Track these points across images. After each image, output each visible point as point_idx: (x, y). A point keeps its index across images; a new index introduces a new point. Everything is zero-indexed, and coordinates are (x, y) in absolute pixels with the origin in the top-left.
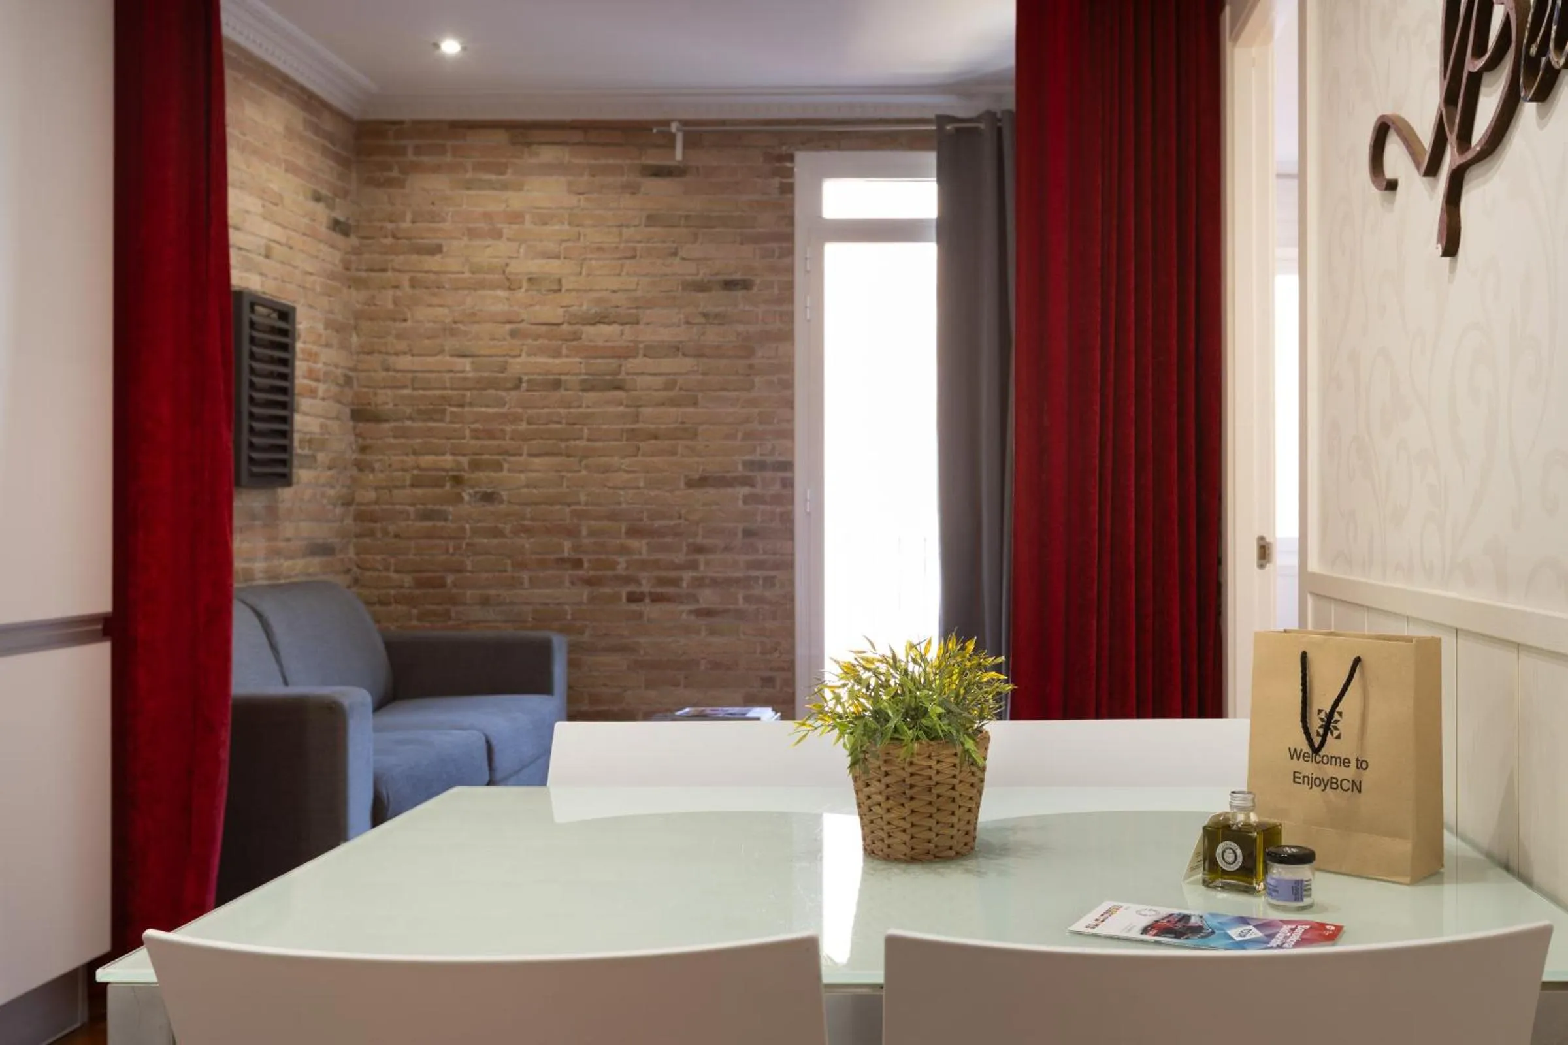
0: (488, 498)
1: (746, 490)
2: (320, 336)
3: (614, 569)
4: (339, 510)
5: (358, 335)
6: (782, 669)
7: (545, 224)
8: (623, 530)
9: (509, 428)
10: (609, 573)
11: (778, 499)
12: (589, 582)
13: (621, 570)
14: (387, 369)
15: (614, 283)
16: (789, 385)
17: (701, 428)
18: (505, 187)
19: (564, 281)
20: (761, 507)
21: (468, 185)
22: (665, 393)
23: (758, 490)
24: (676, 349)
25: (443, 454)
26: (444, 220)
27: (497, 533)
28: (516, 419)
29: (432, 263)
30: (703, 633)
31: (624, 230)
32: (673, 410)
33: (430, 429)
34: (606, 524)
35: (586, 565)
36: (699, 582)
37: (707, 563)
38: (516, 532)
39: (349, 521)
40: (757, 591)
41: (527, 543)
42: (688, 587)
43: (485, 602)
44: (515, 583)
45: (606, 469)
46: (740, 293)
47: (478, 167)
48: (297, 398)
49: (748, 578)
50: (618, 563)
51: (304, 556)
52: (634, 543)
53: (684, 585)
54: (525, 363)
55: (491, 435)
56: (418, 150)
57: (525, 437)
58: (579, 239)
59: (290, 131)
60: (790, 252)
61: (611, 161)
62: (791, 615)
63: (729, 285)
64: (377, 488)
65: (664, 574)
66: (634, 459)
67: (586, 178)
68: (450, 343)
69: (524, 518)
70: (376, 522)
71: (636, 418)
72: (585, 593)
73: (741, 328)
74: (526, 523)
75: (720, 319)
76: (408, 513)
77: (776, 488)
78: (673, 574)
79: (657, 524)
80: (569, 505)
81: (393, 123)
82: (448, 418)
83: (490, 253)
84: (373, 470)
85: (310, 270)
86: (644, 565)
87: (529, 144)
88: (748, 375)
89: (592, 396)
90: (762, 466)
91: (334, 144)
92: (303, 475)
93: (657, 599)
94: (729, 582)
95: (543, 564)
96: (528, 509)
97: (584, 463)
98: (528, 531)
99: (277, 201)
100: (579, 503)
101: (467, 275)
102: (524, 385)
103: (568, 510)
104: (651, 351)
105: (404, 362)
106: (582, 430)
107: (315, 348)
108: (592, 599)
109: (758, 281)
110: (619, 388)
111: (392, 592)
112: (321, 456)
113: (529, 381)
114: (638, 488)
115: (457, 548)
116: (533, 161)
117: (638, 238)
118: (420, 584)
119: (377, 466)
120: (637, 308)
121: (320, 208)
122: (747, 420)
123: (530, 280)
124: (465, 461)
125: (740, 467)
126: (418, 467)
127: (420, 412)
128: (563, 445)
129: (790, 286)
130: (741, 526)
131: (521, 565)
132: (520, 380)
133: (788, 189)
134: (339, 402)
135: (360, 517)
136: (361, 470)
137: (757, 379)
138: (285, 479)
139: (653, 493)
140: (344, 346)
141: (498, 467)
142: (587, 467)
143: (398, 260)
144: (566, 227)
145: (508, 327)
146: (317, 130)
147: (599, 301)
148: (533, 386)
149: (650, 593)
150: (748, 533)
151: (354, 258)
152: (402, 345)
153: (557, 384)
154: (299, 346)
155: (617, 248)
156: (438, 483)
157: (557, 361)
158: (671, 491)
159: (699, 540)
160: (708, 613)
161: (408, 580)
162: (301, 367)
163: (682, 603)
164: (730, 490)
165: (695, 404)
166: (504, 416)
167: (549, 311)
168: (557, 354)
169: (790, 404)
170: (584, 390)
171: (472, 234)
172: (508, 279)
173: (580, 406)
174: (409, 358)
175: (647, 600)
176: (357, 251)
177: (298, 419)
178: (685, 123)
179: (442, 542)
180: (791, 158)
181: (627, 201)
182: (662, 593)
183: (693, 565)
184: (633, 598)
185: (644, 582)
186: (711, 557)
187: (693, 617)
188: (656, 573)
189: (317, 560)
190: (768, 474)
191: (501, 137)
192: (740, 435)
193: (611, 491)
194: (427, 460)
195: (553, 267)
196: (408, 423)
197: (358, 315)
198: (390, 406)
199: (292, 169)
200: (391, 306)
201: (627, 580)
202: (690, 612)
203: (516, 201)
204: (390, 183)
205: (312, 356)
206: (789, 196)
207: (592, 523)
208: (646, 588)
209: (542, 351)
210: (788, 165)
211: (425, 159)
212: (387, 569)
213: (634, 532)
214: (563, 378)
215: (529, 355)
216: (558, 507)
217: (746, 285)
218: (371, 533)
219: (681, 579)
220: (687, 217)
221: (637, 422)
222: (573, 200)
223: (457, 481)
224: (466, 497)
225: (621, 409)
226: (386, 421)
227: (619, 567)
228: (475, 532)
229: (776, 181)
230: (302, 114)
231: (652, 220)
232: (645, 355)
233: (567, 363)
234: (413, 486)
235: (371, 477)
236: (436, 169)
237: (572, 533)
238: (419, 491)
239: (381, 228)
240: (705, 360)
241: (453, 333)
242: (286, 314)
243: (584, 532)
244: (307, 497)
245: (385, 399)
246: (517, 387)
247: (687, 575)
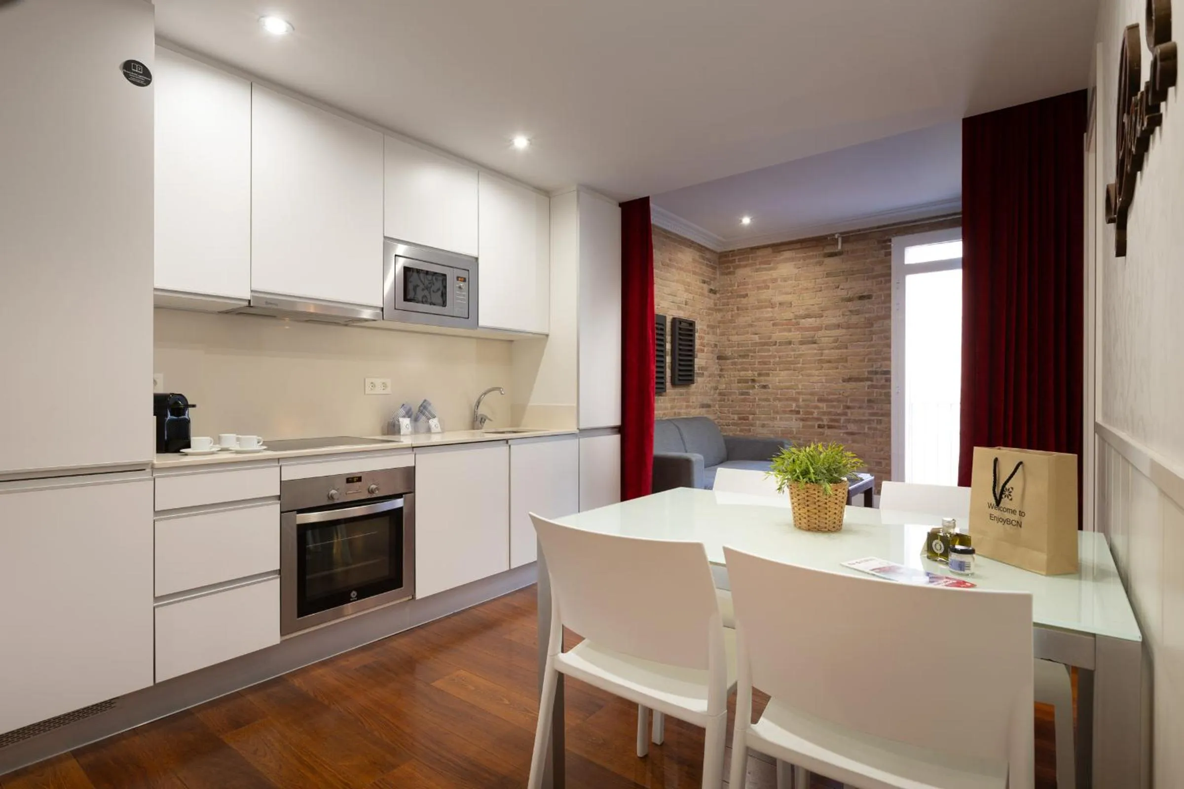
0: (764, 387)
1: (869, 383)
2: (705, 330)
3: (812, 414)
4: (712, 392)
5: (719, 329)
6: (884, 459)
7: (785, 281)
8: (816, 399)
9: (772, 361)
10: (811, 416)
11: (883, 387)
12: (803, 420)
13: (815, 415)
14: (729, 341)
15: (812, 302)
16: (888, 338)
17: (849, 358)
18: (770, 269)
19: (793, 303)
20: (876, 390)
21: (757, 270)
22: (834, 344)
23: (874, 383)
24: (838, 326)
25: (748, 371)
26: (748, 285)
27: (767, 400)
28: (775, 357)
29: (744, 301)
30: (850, 442)
31: (817, 280)
32: (837, 351)
33: (743, 362)
34: (809, 397)
35: (801, 413)
36: (848, 421)
37: (852, 414)
38: (775, 400)
39: (716, 396)
40: (874, 425)
41: (778, 404)
42: (843, 423)
43: (763, 426)
44: (774, 419)
45: (810, 375)
46: (866, 301)
47: (761, 263)
48: (696, 353)
49: (869, 420)
50: (814, 412)
51: (700, 408)
52: (820, 405)
53: (842, 421)
54: (779, 335)
55: (765, 363)
56: (740, 260)
57: (779, 363)
58: (798, 286)
59: (694, 260)
60: (890, 281)
61: (811, 253)
62: (889, 436)
63: (861, 298)
64: (726, 384)
65: (833, 417)
66: (820, 371)
67: (802, 261)
68: (750, 330)
69: (777, 394)
70: (725, 396)
71: (822, 354)
72: (801, 424)
73: (867, 315)
74: (779, 396)
75: (857, 312)
76: (736, 393)
77: (883, 382)
78: (838, 417)
79: (831, 397)
80: (795, 389)
81: (731, 251)
82: (750, 358)
83: (765, 295)
84: (724, 377)
85: (701, 308)
86: (824, 413)
87: (779, 252)
88: (870, 334)
89: (804, 347)
90: (876, 373)
91: (710, 262)
92: (699, 380)
93: (830, 427)
94: (861, 421)
95: (785, 412)
96: (779, 392)
97: (801, 373)
98: (780, 400)
99: (689, 284)
100: (799, 389)
101: (757, 304)
102: (778, 344)
103: (794, 391)
104: (827, 328)
105: (735, 338)
106: (799, 360)
107: (703, 335)
108: (804, 427)
109: (875, 294)
110: (815, 343)
111: (731, 422)
112: (705, 373)
113: (779, 342)
114: (822, 382)
115: (753, 405)
116: (782, 257)
117: (823, 282)
118: (740, 419)
119: (726, 376)
120: (822, 311)
121: (705, 286)
122: (870, 353)
123: (780, 304)
124: (756, 373)
125: (866, 373)
126: (740, 376)
127: (740, 356)
128: (792, 366)
129: (890, 295)
130: (866, 398)
131: (777, 413)
132: (776, 342)
133: (889, 254)
134: (712, 353)
135: (720, 394)
136: (720, 377)
137: (874, 336)
138: (692, 381)
139: (828, 385)
140: (714, 333)
141: (768, 375)
142: (802, 375)
143: (732, 301)
144: (794, 282)
145: (771, 322)
146: (703, 258)
147: (807, 309)
148: (781, 344)
149: (827, 425)
150: (869, 401)
151: (718, 302)
152: (734, 332)
153: (790, 343)
154: (697, 335)
155: (814, 288)
156: (746, 381)
157: (790, 334)
158: (836, 384)
159: (849, 404)
160: (852, 434)
161: (736, 417)
162: (697, 343)
163: (840, 429)
164: (862, 383)
165: (847, 348)
166: (770, 355)
167: (788, 315)
168: (790, 331)
169: (889, 346)
170: (801, 345)
171: (759, 288)
172: (772, 304)
173: (799, 351)
174: (736, 336)
175: (826, 427)
176: (719, 299)
177: (696, 360)
178: (841, 233)
179: (748, 403)
180: (890, 241)
181: (818, 268)
182: (831, 425)
183: (845, 414)
184: (820, 426)
185: (825, 420)
186: (853, 411)
187: (845, 435)
188: (830, 417)
189: (704, 410)
190: (878, 376)
191: (770, 250)
192: (866, 360)
193: (811, 384)
194: (742, 373)
195: (788, 298)
196: (736, 360)
197: (719, 322)
198: (730, 354)
199: (695, 273)
200: (730, 318)
201: (818, 419)
202: (844, 433)
203: (774, 274)
204: (730, 273)
205: (701, 338)
206: (889, 257)
207: (804, 396)
208: (825, 423)
209: (784, 330)
210: (889, 244)
211: (742, 263)
212: (729, 412)
213: (820, 400)
214: (793, 340)
215: (779, 332)
216: (790, 390)
217: (869, 297)
218: (724, 400)
219: (840, 419)
220: (843, 272)
221: (822, 356)
222: (796, 271)
223: (753, 381)
224: (757, 387)
225: (815, 351)
226: (728, 359)
227: (814, 414)
228: (759, 400)
229: (883, 252)
230: (698, 254)
231: (828, 275)
232: (826, 329)
233: (795, 335)
234: (738, 383)
235: (724, 380)
236: (745, 266)
237: (796, 400)
238: (740, 385)
239: (727, 290)
240: (850, 330)
241: (751, 325)
242: (692, 324)
243: (801, 400)
244: (701, 387)
245: (728, 352)
246: (775, 345)
247: (843, 418)
